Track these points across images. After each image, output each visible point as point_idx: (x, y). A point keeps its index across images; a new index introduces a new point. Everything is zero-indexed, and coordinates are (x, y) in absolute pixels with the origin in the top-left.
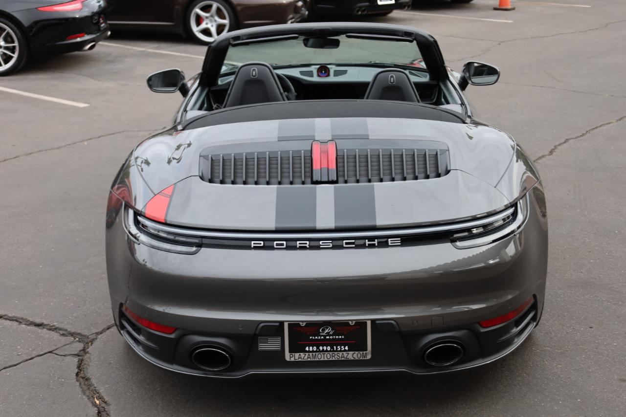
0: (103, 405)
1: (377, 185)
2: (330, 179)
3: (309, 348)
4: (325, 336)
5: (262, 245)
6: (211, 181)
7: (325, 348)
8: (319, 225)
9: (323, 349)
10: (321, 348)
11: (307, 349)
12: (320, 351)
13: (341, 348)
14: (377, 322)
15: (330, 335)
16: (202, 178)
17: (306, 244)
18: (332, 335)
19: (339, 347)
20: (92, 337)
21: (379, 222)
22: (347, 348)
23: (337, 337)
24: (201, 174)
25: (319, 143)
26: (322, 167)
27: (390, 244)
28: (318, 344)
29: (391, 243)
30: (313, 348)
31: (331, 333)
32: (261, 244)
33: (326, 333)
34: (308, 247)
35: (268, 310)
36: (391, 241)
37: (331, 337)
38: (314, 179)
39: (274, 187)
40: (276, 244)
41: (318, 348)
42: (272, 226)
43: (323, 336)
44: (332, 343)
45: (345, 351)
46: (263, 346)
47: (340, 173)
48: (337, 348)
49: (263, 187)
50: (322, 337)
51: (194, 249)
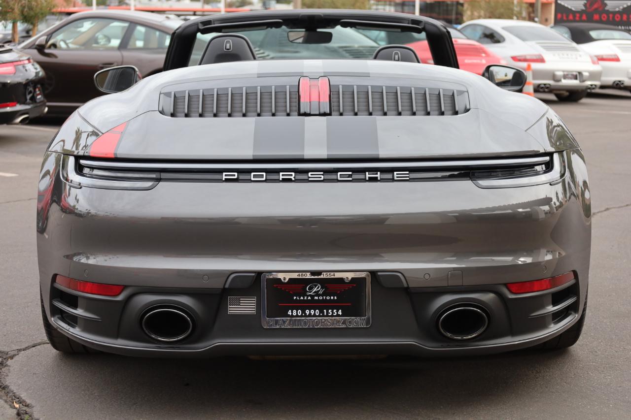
1: (379, 119)
2: (322, 111)
3: (292, 312)
4: (312, 296)
5: (236, 177)
6: (173, 115)
7: (312, 312)
8: (308, 154)
9: (310, 313)
10: (307, 312)
11: (290, 313)
12: (306, 316)
13: (333, 313)
14: (379, 274)
15: (319, 295)
16: (162, 112)
17: (291, 175)
18: (322, 295)
19: (330, 311)
21: (383, 154)
22: (340, 313)
23: (328, 298)
24: (161, 109)
25: (309, 79)
26: (312, 100)
27: (396, 178)
28: (303, 306)
29: (397, 177)
30: (297, 312)
31: (321, 292)
32: (234, 175)
33: (315, 292)
34: (293, 179)
35: (241, 255)
36: (397, 174)
37: (321, 298)
38: (302, 111)
39: (251, 121)
40: (254, 175)
41: (303, 312)
42: (249, 154)
43: (310, 295)
44: (322, 306)
45: (338, 315)
46: (233, 309)
47: (334, 104)
48: (327, 312)
49: (238, 120)
50: (309, 298)
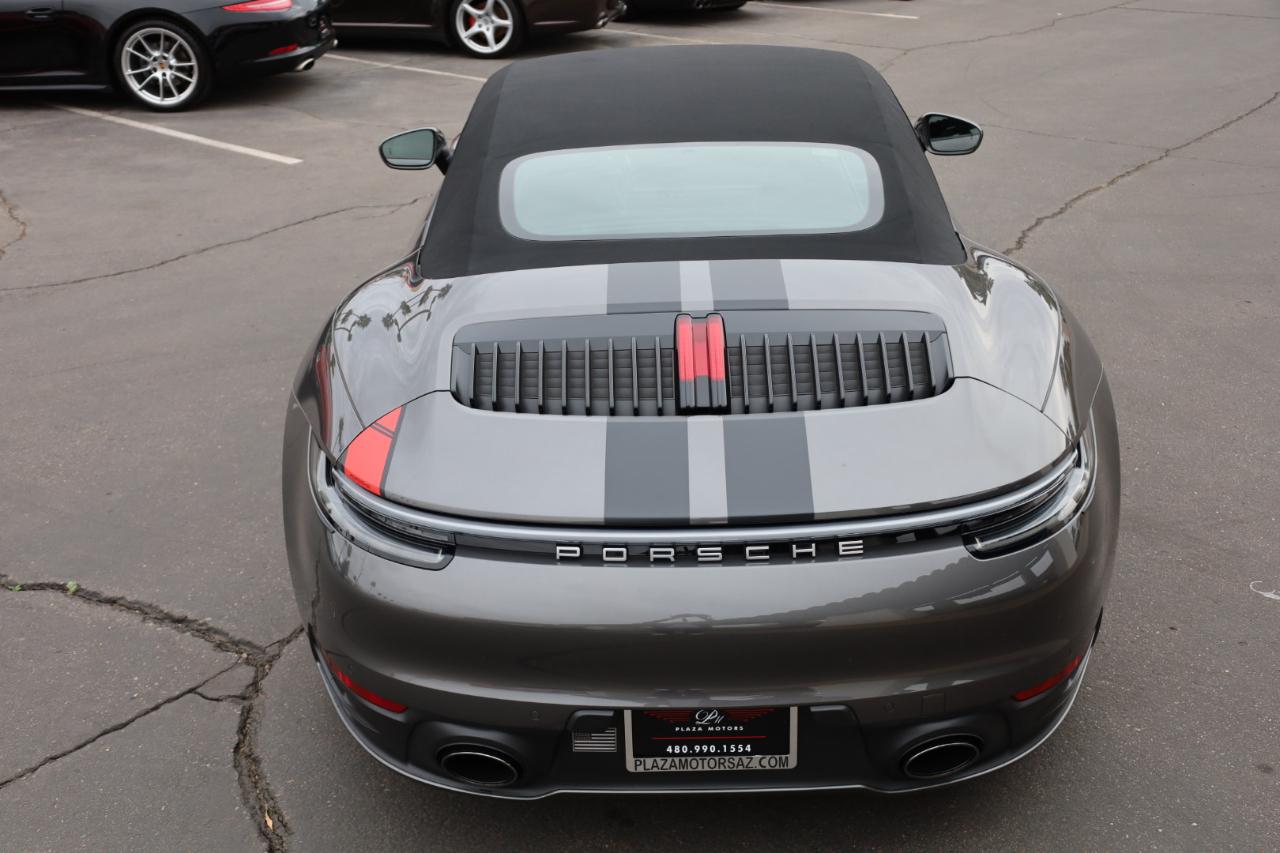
0: (280, 831)
1: (810, 416)
2: (715, 405)
3: (673, 749)
4: (705, 727)
5: (578, 555)
6: (475, 404)
7: (705, 748)
8: (696, 513)
9: (701, 750)
10: (697, 748)
11: (669, 749)
12: (694, 754)
13: (737, 749)
15: (715, 726)
16: (457, 396)
17: (669, 553)
18: (721, 725)
19: (732, 747)
20: (271, 651)
21: (820, 507)
22: (748, 748)
23: (730, 728)
24: (454, 389)
25: (690, 319)
26: (698, 374)
27: (841, 553)
28: (690, 740)
29: (844, 551)
30: (681, 749)
31: (718, 721)
32: (575, 552)
33: (709, 721)
34: (673, 559)
36: (844, 546)
37: (718, 729)
38: (683, 405)
39: (601, 421)
40: (607, 552)
41: (691, 747)
42: (598, 513)
43: (701, 725)
44: (719, 739)
45: (745, 753)
46: (581, 745)
47: (735, 389)
48: (728, 748)
49: (578, 420)
50: (700, 729)
51: (439, 558)
